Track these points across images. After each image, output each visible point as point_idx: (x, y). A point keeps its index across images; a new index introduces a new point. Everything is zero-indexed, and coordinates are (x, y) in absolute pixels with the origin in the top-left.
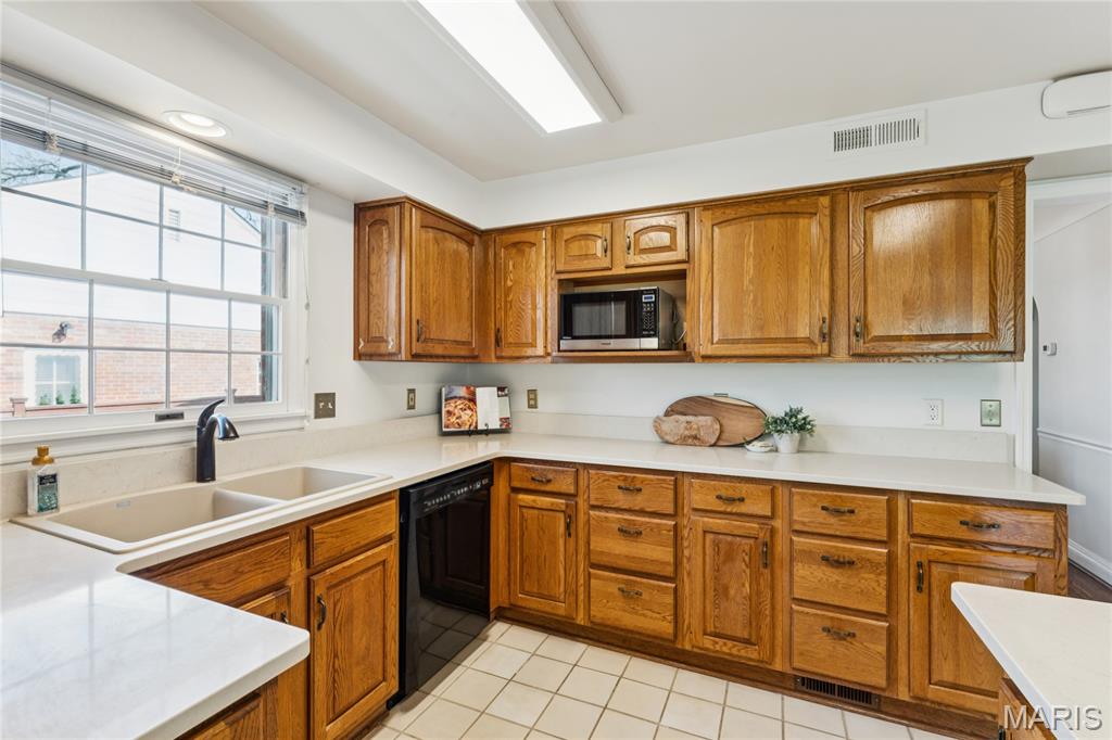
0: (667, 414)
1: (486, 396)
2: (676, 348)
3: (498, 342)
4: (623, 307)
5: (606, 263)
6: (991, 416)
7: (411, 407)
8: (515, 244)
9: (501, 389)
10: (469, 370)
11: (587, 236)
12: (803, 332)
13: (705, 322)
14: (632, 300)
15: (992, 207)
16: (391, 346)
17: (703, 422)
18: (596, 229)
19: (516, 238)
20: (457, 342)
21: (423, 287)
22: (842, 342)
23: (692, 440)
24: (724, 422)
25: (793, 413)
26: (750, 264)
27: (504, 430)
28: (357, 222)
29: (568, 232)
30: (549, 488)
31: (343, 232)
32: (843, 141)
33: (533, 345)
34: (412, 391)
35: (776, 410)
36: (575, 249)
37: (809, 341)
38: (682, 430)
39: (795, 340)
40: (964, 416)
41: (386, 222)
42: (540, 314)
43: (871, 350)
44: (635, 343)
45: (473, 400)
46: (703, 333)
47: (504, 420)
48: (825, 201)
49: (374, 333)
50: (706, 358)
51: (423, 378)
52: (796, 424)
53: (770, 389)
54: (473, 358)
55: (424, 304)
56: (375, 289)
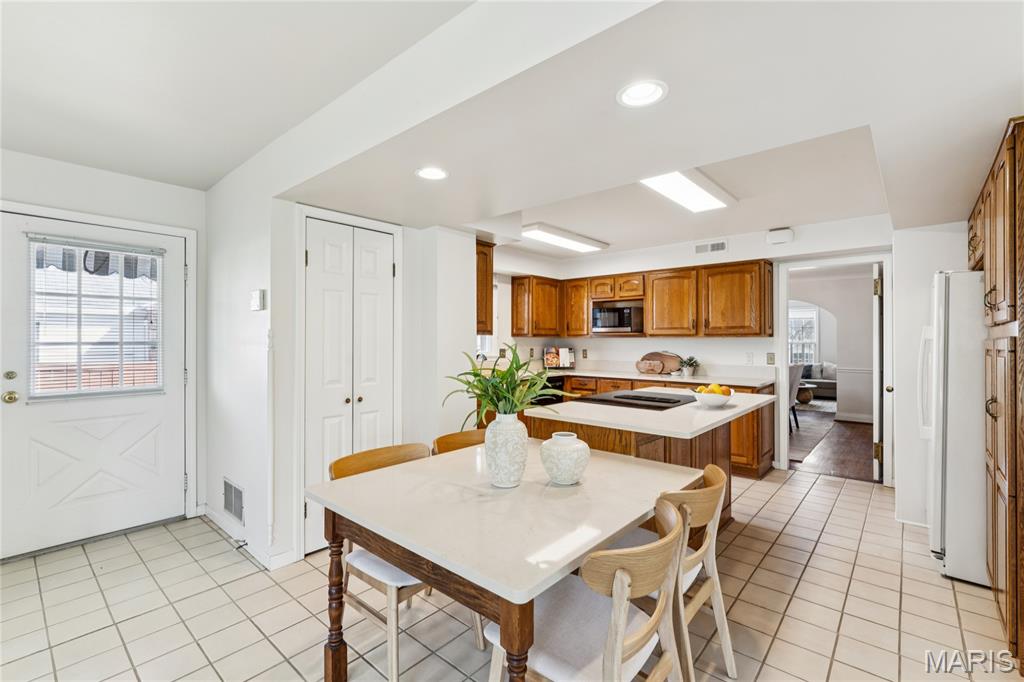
0: (643, 360)
1: (563, 352)
2: (640, 332)
3: (568, 328)
4: (617, 314)
5: (612, 295)
6: (771, 358)
7: (532, 356)
8: (575, 286)
9: (570, 349)
10: (557, 341)
11: (604, 284)
12: (686, 326)
13: (651, 322)
14: (620, 311)
15: (752, 277)
16: (526, 332)
17: (657, 363)
18: (608, 281)
19: (576, 284)
20: (550, 329)
21: (537, 308)
22: (702, 329)
23: (652, 371)
24: (666, 364)
25: (691, 359)
26: (666, 298)
27: (571, 368)
28: (513, 284)
29: (596, 282)
30: (586, 387)
31: (509, 287)
32: (699, 249)
33: (583, 330)
34: (532, 350)
35: (685, 358)
36: (599, 289)
37: (688, 328)
38: (647, 367)
39: (683, 328)
40: (762, 361)
41: (523, 284)
42: (585, 316)
43: (713, 333)
44: (621, 329)
45: (558, 354)
46: (650, 326)
47: (571, 363)
48: (694, 273)
49: (519, 326)
50: (652, 335)
51: (537, 344)
52: (692, 364)
53: (684, 348)
54: (558, 335)
55: (538, 315)
56: (520, 309)
